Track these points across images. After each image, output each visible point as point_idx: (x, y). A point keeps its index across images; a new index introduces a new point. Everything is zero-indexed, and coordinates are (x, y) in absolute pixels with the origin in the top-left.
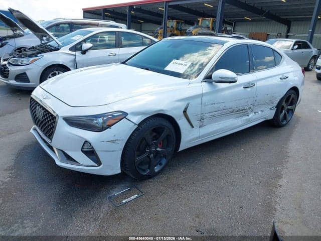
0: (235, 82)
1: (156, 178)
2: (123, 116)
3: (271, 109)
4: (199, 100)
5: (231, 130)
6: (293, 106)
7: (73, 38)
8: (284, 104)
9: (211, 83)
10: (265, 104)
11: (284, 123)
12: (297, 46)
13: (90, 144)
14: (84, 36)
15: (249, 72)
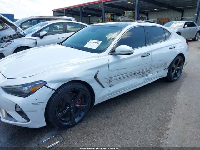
0: (132, 53)
1: (76, 127)
2: (44, 84)
3: (164, 70)
4: (107, 68)
5: (136, 86)
6: (181, 67)
7: (35, 29)
8: (174, 66)
9: (115, 55)
10: (159, 67)
11: (175, 79)
12: (187, 25)
13: (19, 106)
14: (42, 26)
15: (146, 45)
